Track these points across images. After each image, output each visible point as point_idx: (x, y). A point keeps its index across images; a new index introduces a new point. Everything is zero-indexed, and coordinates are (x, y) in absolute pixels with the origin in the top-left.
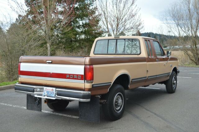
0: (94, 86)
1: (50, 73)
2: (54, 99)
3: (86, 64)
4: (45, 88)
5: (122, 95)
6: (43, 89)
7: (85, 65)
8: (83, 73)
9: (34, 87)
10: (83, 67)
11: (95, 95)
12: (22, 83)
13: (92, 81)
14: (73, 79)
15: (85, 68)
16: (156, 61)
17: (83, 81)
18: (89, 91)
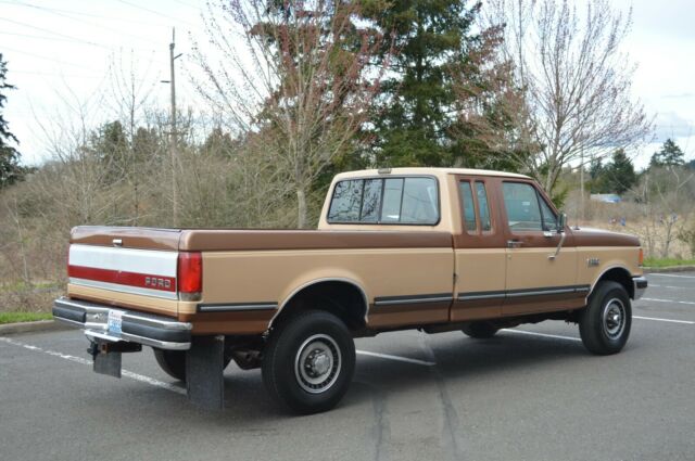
0: (202, 308)
1: (117, 272)
2: (116, 339)
3: (182, 248)
4: (111, 311)
5: (335, 344)
6: (106, 314)
7: (180, 250)
8: (173, 274)
9: (87, 308)
10: (174, 256)
11: (217, 335)
12: (74, 299)
13: (196, 294)
14: (157, 287)
15: (179, 260)
16: (505, 246)
17: (175, 293)
18: (187, 322)
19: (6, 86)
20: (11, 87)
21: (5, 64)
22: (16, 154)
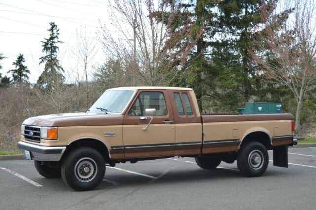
19: (59, 42)
20: (61, 42)
21: (58, 30)
22: (62, 77)
